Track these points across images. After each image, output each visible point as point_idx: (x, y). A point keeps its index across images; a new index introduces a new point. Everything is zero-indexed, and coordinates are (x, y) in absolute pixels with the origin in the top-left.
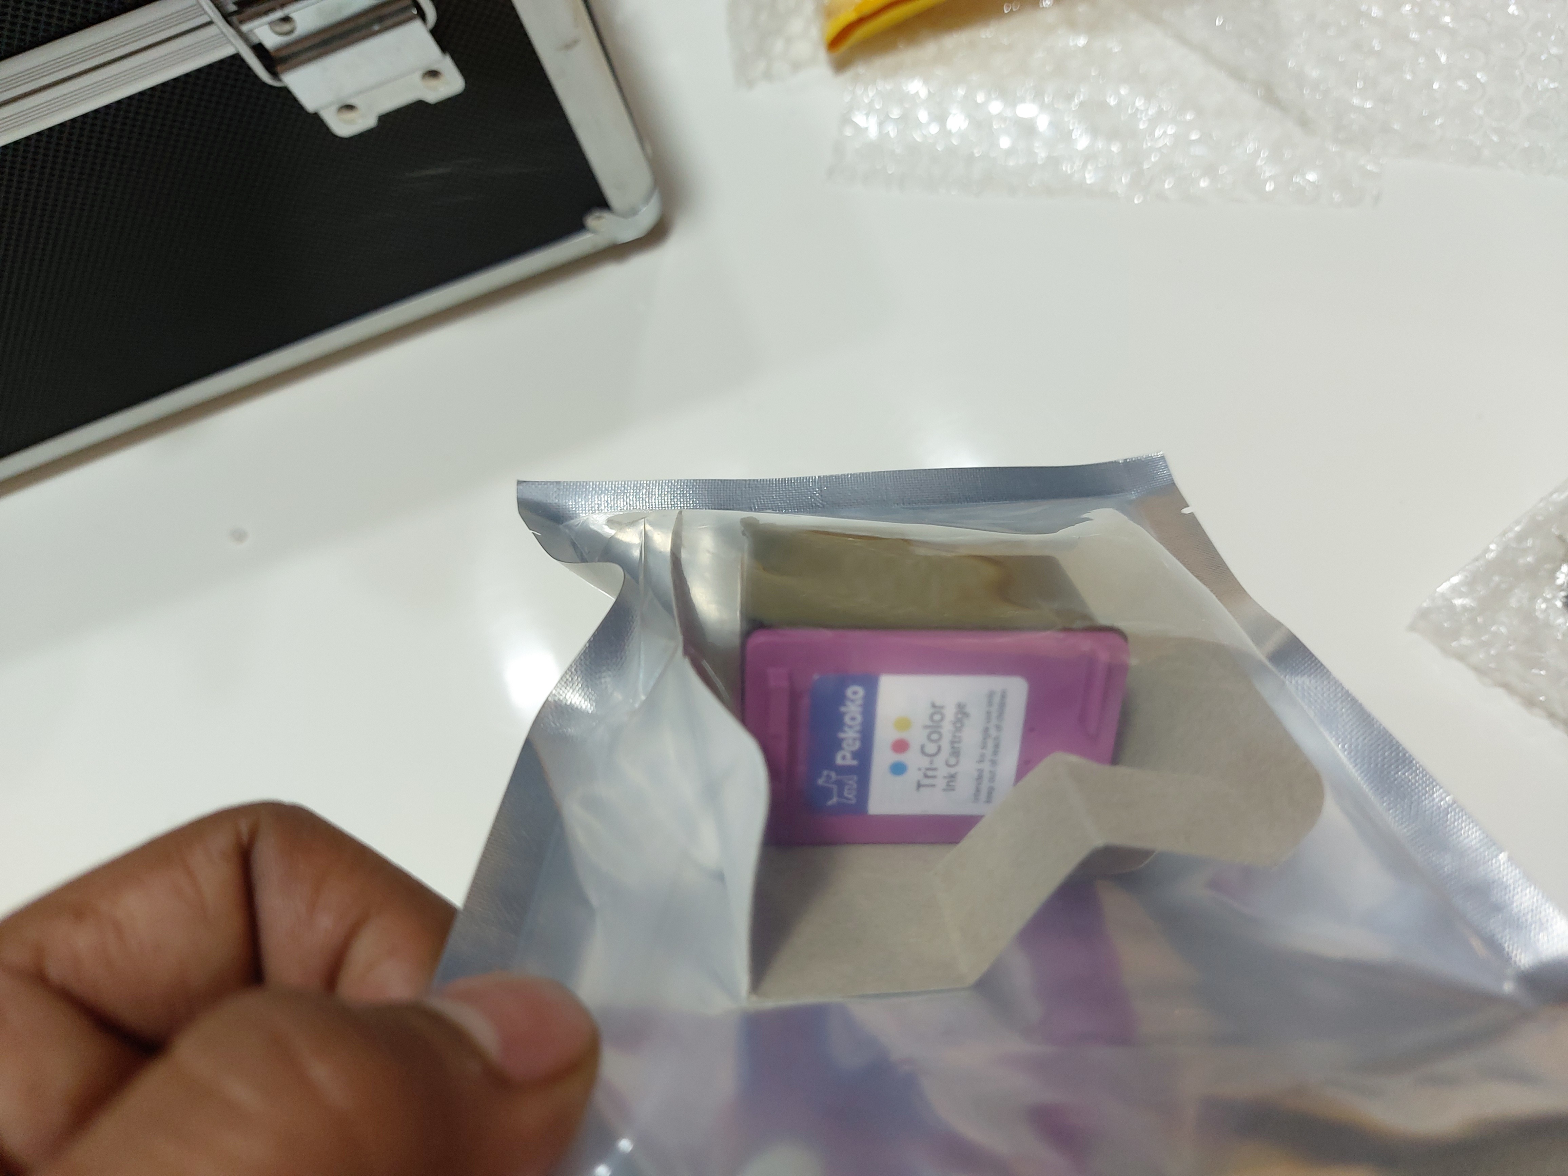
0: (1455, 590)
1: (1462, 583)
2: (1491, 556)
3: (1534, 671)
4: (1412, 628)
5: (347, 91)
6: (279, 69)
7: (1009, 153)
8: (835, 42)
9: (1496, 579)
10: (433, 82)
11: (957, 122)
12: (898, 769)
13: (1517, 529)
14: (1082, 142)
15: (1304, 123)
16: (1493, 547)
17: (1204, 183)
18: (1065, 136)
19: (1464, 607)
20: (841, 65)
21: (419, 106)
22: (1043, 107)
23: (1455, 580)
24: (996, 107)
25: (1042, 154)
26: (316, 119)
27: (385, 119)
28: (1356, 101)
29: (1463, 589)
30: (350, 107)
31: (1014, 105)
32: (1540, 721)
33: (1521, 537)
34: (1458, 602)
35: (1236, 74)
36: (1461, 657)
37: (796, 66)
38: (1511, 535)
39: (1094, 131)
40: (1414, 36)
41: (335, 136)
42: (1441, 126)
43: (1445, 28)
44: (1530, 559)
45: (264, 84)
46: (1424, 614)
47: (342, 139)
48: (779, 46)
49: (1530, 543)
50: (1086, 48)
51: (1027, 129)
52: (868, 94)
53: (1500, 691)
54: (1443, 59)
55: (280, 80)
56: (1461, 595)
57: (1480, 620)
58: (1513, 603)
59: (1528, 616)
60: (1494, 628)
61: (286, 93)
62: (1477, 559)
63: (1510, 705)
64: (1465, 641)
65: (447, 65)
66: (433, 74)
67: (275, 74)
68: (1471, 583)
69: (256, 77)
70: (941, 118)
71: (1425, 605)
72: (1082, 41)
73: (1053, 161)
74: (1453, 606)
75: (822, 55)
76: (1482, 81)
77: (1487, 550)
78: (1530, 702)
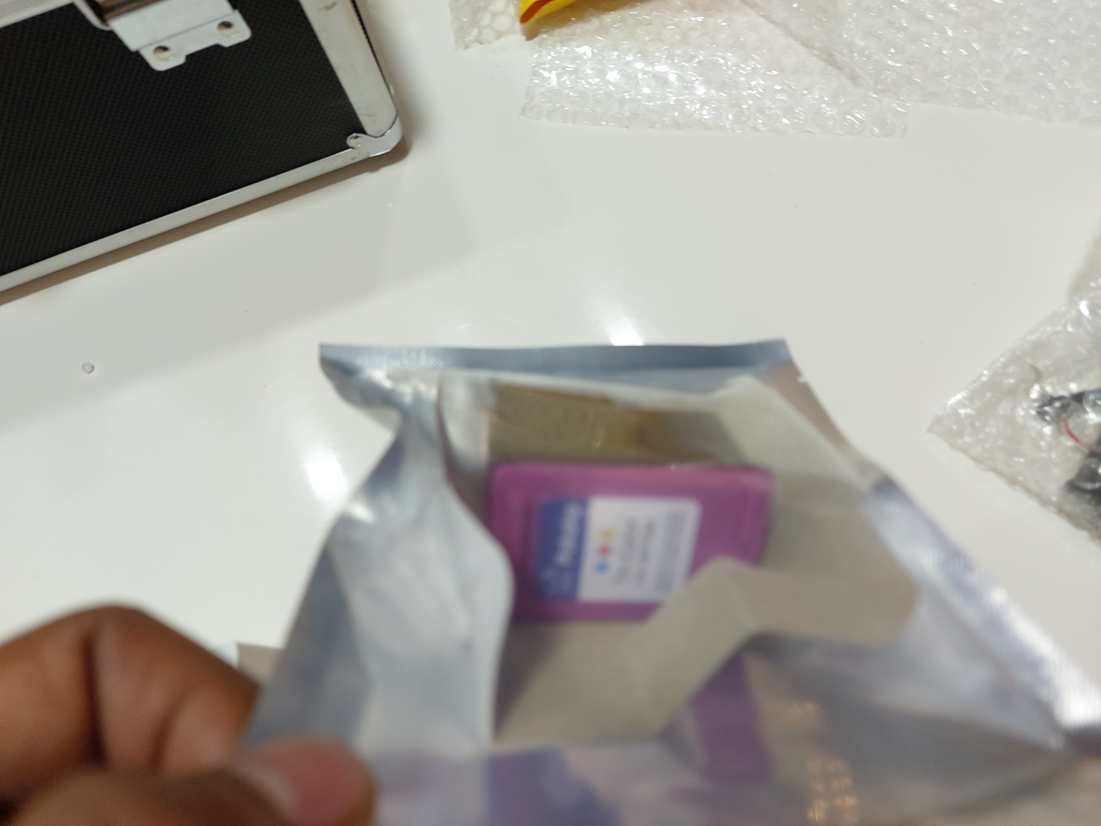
0: (960, 404)
1: (964, 398)
2: (984, 379)
3: (1016, 459)
4: (930, 430)
5: (161, 37)
6: (106, 16)
7: (649, 98)
8: (525, 18)
9: (988, 395)
10: (227, 31)
11: (613, 76)
12: (602, 567)
13: (1002, 360)
14: (701, 91)
15: (854, 78)
16: (985, 372)
17: (785, 121)
18: (688, 87)
19: (967, 416)
20: (531, 35)
21: (216, 49)
22: (673, 66)
23: (959, 396)
24: (640, 65)
25: (672, 99)
26: (137, 57)
27: (191, 58)
28: (890, 63)
29: (966, 402)
30: (165, 49)
31: (652, 65)
32: (1019, 496)
33: (1005, 366)
34: (962, 411)
35: (807, 44)
36: (964, 450)
37: (500, 35)
38: (998, 364)
39: (708, 83)
40: (930, 16)
41: (153, 70)
42: (948, 80)
43: (951, 12)
44: (1011, 381)
45: (95, 29)
46: (939, 420)
47: (159, 73)
48: (486, 19)
49: (1011, 369)
50: (702, 24)
51: (662, 81)
52: (550, 55)
53: (992, 475)
54: (950, 33)
55: (107, 25)
56: (964, 406)
57: (977, 424)
58: (1001, 411)
59: (1010, 420)
60: (987, 430)
61: (112, 36)
62: (975, 381)
63: (999, 484)
64: (967, 439)
65: (236, 18)
66: (226, 25)
67: (104, 21)
68: (972, 398)
69: (89, 23)
70: (602, 73)
71: (940, 413)
72: (700, 19)
73: (680, 104)
74: (958, 415)
75: (518, 26)
76: (977, 48)
77: (982, 375)
78: (1012, 481)
